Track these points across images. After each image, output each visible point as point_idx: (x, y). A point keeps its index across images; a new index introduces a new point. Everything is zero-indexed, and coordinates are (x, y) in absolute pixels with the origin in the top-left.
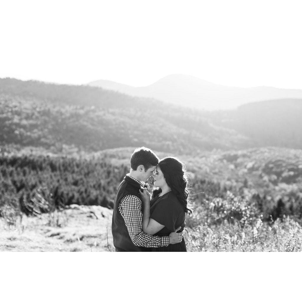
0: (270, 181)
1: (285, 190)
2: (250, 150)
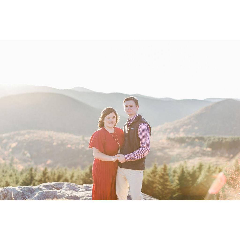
2: (13, 133)
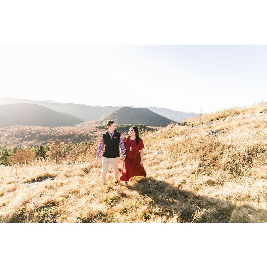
0: (19, 141)
1: (28, 144)
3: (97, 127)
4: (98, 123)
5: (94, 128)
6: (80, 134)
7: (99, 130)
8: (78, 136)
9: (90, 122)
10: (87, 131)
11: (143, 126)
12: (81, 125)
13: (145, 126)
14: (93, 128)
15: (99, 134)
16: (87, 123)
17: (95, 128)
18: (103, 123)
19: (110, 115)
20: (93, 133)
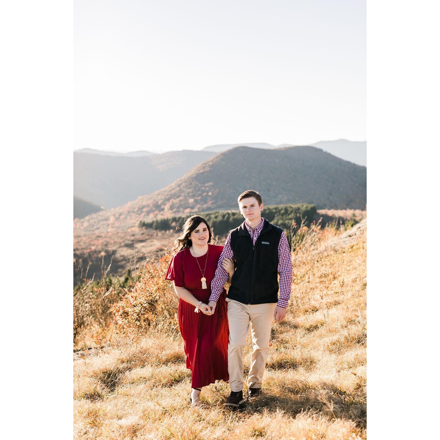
3: (143, 225)
4: (145, 210)
5: (133, 229)
6: (86, 252)
7: (152, 235)
8: (80, 260)
9: (118, 210)
10: (112, 242)
11: (304, 208)
12: (88, 221)
13: (314, 210)
14: (129, 230)
15: (154, 248)
16: (110, 213)
17: (136, 230)
18: (163, 209)
19: (186, 181)
20: (130, 246)
